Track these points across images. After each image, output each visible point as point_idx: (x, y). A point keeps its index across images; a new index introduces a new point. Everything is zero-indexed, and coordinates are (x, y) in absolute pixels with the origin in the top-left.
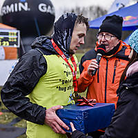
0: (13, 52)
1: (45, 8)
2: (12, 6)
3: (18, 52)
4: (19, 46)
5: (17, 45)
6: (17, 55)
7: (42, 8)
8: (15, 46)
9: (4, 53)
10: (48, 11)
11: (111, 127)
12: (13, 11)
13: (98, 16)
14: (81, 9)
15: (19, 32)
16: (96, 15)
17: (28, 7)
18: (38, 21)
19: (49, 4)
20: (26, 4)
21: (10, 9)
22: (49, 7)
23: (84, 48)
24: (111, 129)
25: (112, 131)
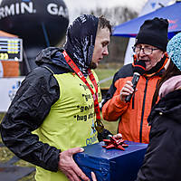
0: (14, 67)
1: (56, 10)
2: (12, 6)
3: (20, 68)
4: (21, 60)
5: (19, 58)
6: (19, 72)
7: (52, 9)
8: (16, 59)
9: (2, 69)
10: (60, 14)
11: (145, 167)
12: (13, 13)
13: (126, 20)
14: (103, 11)
15: (21, 40)
16: (123, 18)
17: (34, 8)
18: (46, 28)
19: (61, 5)
20: (31, 4)
21: (10, 10)
22: (61, 8)
23: (107, 62)
24: (146, 170)
25: (147, 173)
